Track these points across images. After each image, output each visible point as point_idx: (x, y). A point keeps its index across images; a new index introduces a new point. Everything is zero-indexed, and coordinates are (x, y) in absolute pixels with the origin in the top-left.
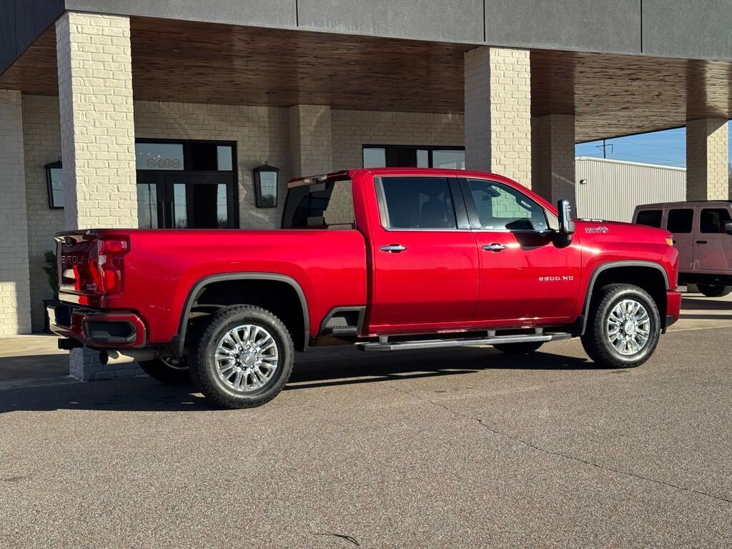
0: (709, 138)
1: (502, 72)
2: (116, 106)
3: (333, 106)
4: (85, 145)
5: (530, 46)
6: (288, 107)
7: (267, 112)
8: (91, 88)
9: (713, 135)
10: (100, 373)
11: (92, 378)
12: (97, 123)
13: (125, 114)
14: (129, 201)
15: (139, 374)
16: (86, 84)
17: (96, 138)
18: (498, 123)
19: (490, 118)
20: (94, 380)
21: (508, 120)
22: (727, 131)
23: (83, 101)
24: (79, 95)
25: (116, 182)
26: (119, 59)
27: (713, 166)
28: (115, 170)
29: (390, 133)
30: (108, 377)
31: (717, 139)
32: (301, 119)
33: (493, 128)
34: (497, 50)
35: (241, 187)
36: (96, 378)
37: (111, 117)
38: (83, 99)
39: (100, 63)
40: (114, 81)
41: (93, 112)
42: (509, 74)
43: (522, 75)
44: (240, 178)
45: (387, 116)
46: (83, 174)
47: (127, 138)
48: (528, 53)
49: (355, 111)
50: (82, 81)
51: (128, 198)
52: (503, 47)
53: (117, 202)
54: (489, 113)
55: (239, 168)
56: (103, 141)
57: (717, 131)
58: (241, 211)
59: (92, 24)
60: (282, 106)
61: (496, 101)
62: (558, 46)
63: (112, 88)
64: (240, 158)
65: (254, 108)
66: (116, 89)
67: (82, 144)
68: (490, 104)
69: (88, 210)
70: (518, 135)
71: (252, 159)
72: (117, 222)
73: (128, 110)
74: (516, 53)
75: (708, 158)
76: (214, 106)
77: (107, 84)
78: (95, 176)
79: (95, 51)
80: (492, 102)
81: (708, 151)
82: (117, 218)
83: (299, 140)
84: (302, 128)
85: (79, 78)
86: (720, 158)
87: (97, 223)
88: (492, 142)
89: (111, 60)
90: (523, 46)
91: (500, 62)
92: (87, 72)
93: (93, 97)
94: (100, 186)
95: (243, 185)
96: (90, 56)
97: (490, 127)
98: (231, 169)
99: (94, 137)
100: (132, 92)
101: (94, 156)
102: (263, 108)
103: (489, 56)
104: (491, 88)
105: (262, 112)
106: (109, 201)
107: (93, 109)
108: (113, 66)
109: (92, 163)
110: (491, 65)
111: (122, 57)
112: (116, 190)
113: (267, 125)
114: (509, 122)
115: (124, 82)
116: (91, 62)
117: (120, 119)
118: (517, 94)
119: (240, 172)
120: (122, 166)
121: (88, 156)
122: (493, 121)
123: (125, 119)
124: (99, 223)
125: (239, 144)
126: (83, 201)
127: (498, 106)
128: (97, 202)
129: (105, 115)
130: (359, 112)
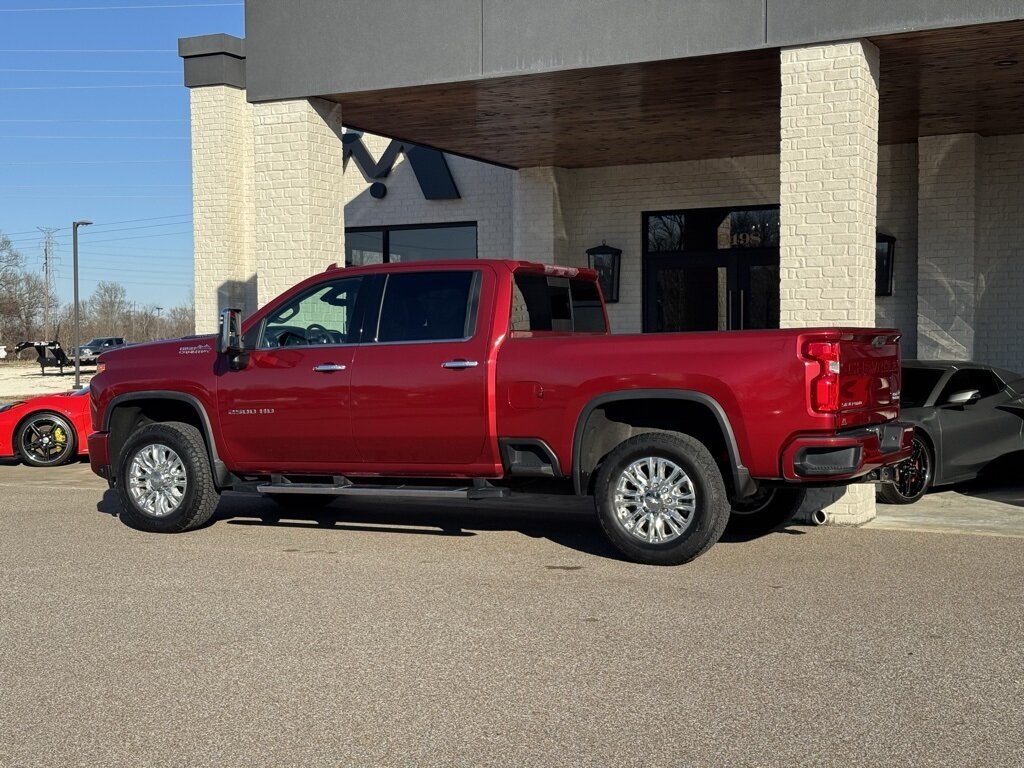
1: (805, 86)
7: (890, 152)
8: (271, 182)
18: (794, 169)
21: (814, 162)
33: (784, 177)
34: (794, 52)
37: (289, 212)
39: (279, 154)
42: (818, 86)
43: (844, 85)
48: (857, 45)
52: (806, 46)
59: (274, 112)
61: (791, 134)
68: (780, 140)
74: (832, 49)
79: (274, 142)
80: (782, 136)
84: (921, 174)
90: (845, 35)
91: (800, 70)
92: (268, 166)
103: (779, 64)
104: (783, 115)
113: (889, 171)
120: (297, 264)
127: (794, 141)
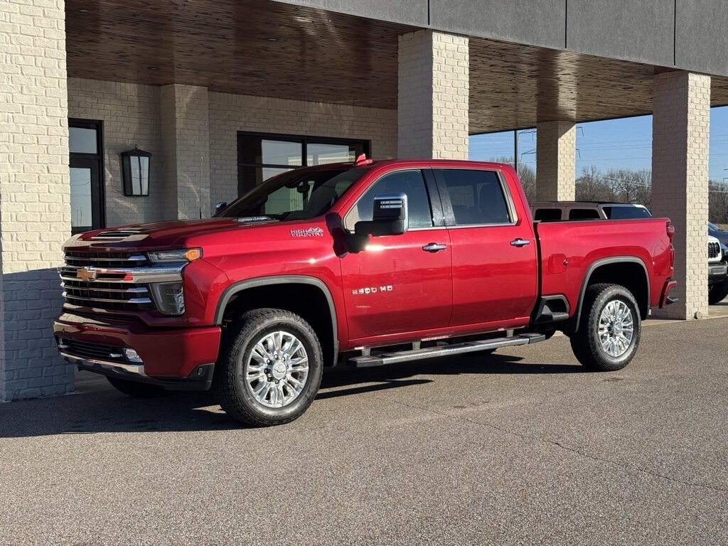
0: (560, 140)
1: (444, 59)
2: (47, 69)
3: (211, 88)
4: (10, 115)
5: (470, 33)
6: (159, 85)
7: (137, 90)
8: (18, 46)
9: (563, 137)
10: (26, 391)
11: (16, 398)
12: (24, 89)
13: (57, 80)
14: (61, 185)
15: (71, 391)
16: (13, 42)
17: (23, 107)
18: (439, 113)
19: (432, 107)
20: (18, 400)
21: (448, 110)
22: (574, 134)
23: (9, 62)
24: (4, 54)
25: (47, 162)
26: (52, 14)
27: (563, 168)
28: (45, 147)
29: (265, 121)
30: (34, 396)
31: (566, 142)
32: (177, 100)
33: (435, 118)
34: (439, 34)
35: (107, 171)
36: (19, 397)
37: (41, 83)
38: (8, 59)
39: (29, 17)
40: (45, 39)
41: (20, 75)
42: (450, 61)
43: (462, 64)
44: (106, 162)
45: (262, 101)
46: (7, 151)
47: (59, 109)
48: (467, 40)
49: (230, 95)
50: (8, 37)
51: (60, 182)
52: (445, 32)
53: (47, 185)
54: (431, 102)
55: (106, 151)
56: (32, 112)
57: (566, 134)
58: (108, 199)
60: (153, 85)
61: (438, 90)
62: (494, 34)
63: (43, 49)
64: (106, 140)
65: (123, 84)
66: (47, 49)
67: (7, 114)
68: (432, 92)
69: (13, 194)
70: (457, 126)
71: (120, 142)
72: (47, 210)
73: (61, 75)
74: (457, 39)
75: (559, 159)
76: (78, 79)
77: (38, 43)
78: (21, 154)
81: (559, 152)
82: (47, 204)
83: (175, 123)
84: (177, 110)
85: (5, 34)
86: (569, 159)
87: (23, 210)
88: (434, 134)
89: (42, 15)
90: (464, 32)
91: (441, 48)
92: (13, 27)
93: (21, 58)
94: (27, 165)
95: (110, 171)
96: (18, 8)
97: (432, 117)
98: (95, 152)
99: (20, 106)
100: (65, 54)
101: (21, 129)
102: (133, 85)
103: (432, 40)
104: (434, 75)
105: (130, 89)
106: (37, 183)
107: (20, 72)
108: (44, 21)
109: (19, 137)
110: (434, 50)
111: (55, 12)
112: (46, 171)
113: (136, 104)
114: (449, 112)
115: (56, 42)
116: (19, 15)
117: (52, 85)
118: (457, 84)
119: (106, 157)
120: (53, 142)
121: (14, 128)
122: (435, 111)
123: (57, 86)
124: (25, 210)
125: (106, 124)
126: (7, 183)
127: (440, 94)
128: (23, 184)
129: (34, 80)
130: (234, 95)
